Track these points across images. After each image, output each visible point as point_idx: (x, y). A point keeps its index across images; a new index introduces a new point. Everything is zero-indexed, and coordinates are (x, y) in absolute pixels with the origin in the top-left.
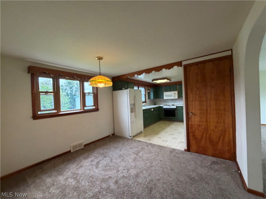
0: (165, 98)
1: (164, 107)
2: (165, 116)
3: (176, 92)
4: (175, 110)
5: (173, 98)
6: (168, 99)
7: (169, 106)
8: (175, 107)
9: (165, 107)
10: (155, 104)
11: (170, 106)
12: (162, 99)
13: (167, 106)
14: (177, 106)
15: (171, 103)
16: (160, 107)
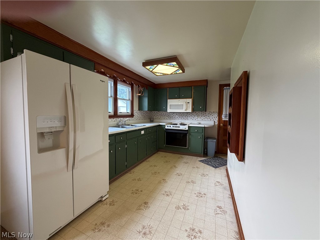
0: (169, 110)
1: (166, 127)
2: (168, 143)
3: (190, 100)
4: (186, 134)
5: (183, 111)
6: (174, 113)
7: (176, 126)
8: (186, 128)
9: (169, 128)
10: (152, 121)
11: (178, 126)
12: (164, 113)
13: (172, 126)
14: (190, 125)
15: (178, 121)
16: (160, 125)
